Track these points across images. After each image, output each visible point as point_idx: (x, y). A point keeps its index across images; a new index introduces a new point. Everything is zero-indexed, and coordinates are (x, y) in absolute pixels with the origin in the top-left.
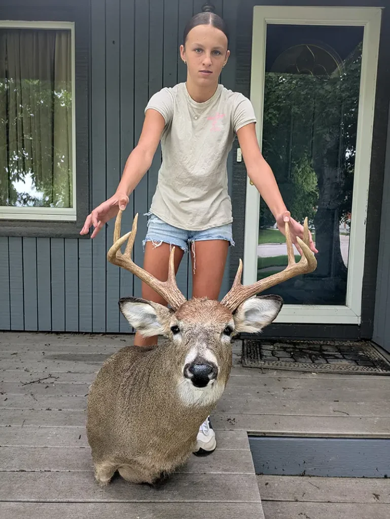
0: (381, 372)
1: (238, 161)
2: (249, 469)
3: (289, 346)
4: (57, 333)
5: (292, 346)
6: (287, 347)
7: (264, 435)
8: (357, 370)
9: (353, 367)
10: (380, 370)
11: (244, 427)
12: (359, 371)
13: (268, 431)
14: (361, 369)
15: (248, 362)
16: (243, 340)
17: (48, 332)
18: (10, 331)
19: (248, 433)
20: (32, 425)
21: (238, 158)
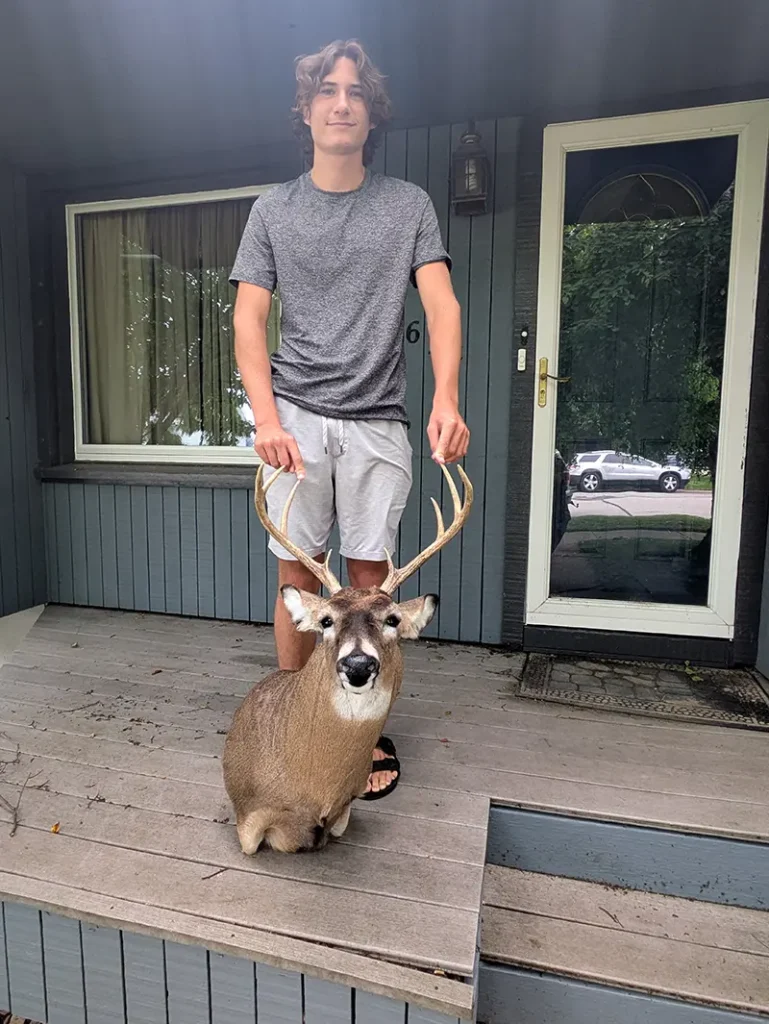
0: (756, 723)
1: (519, 369)
2: (476, 858)
3: (600, 667)
4: (257, 624)
5: (607, 669)
6: (597, 670)
7: (519, 808)
8: (711, 717)
9: (705, 711)
10: (754, 720)
11: (488, 792)
12: (715, 719)
13: (525, 802)
14: (719, 715)
15: (525, 690)
16: (528, 653)
17: (246, 623)
18: (198, 617)
19: (492, 800)
20: (191, 751)
21: (519, 364)
